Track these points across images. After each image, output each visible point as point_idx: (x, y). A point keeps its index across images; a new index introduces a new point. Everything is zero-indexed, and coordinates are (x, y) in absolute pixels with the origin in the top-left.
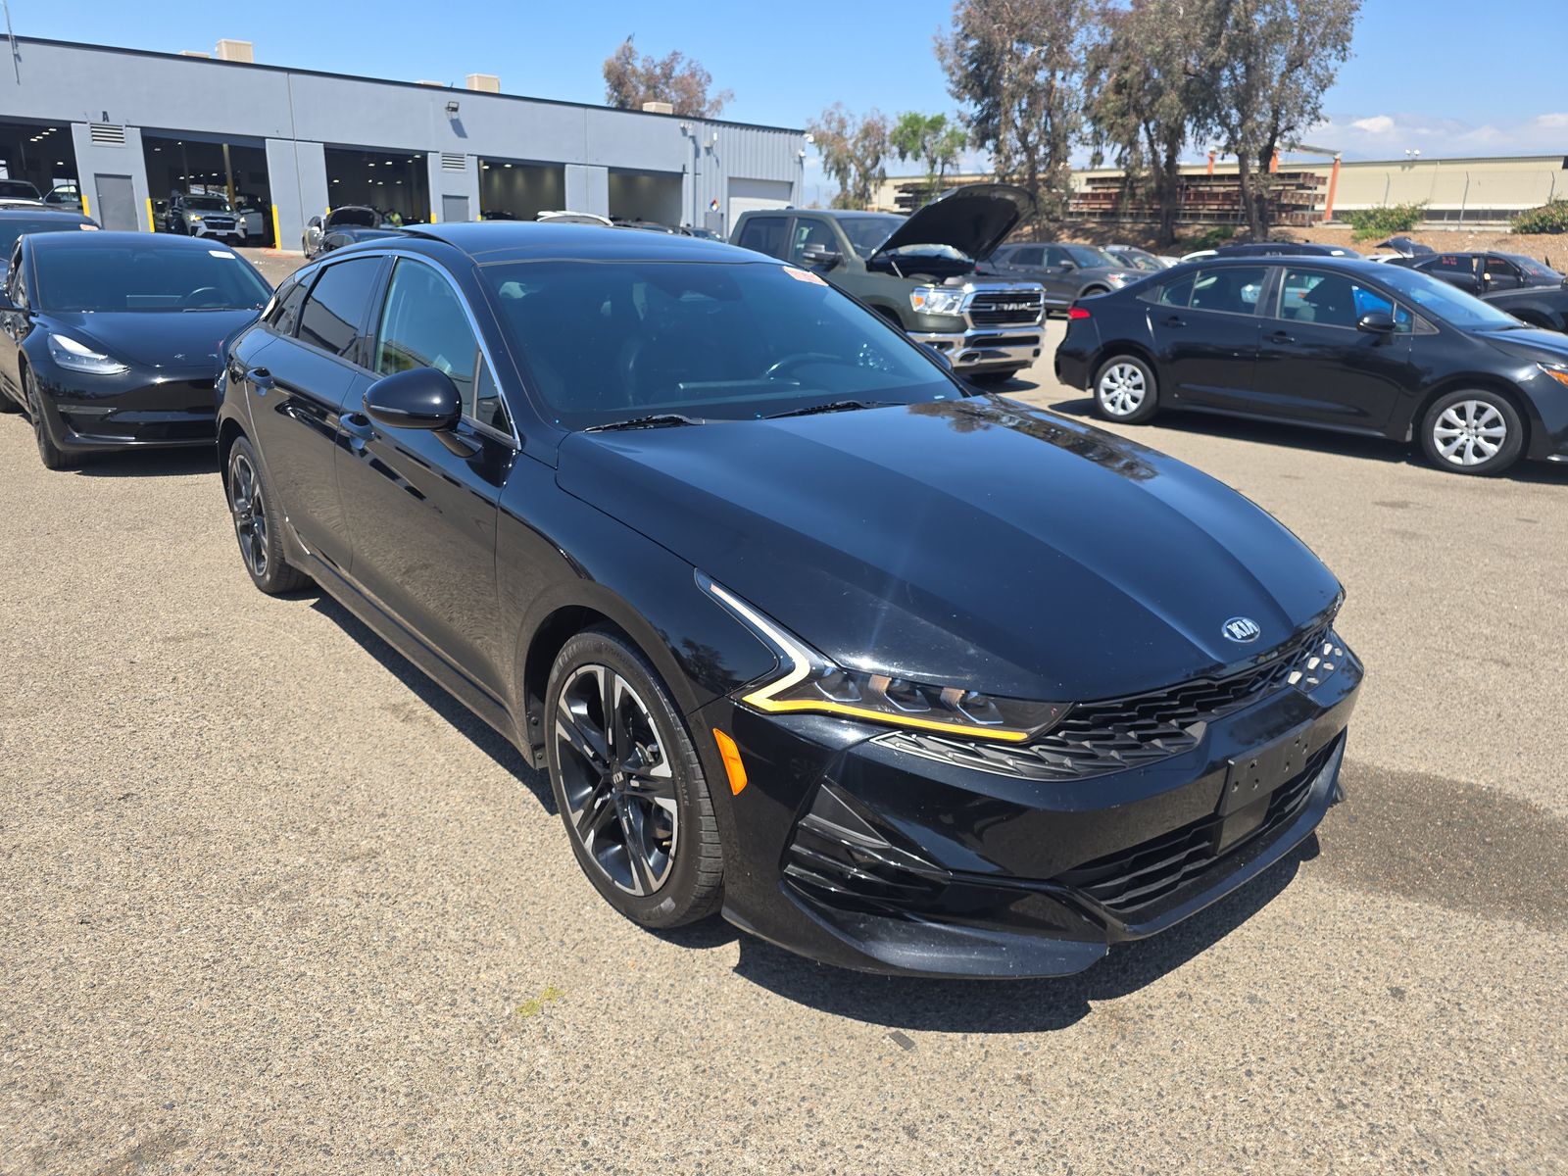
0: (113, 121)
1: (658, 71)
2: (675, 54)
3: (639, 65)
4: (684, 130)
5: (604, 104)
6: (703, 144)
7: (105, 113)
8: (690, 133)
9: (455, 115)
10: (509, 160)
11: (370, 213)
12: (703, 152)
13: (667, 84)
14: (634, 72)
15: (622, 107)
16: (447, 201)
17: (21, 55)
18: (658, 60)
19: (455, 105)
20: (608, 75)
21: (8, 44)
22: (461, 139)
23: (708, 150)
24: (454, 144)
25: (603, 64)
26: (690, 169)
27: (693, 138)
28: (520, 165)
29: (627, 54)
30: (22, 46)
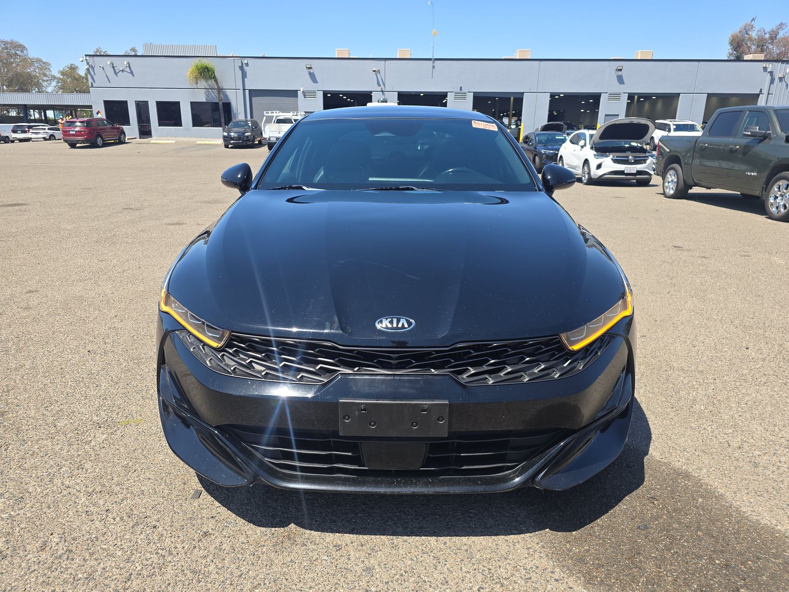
0: (463, 90)
1: (767, 36)
2: (782, 24)
3: (754, 34)
4: (765, 69)
5: (726, 58)
6: (777, 75)
7: (461, 87)
8: (769, 70)
9: (620, 73)
10: (654, 94)
11: (562, 125)
12: (777, 80)
13: (772, 43)
14: (750, 39)
15: (739, 59)
16: (607, 117)
17: (435, 66)
18: (768, 29)
19: (621, 68)
20: (731, 43)
21: (431, 62)
22: (621, 85)
23: (781, 79)
24: (617, 88)
25: (730, 36)
26: (765, 92)
27: (771, 73)
28: (660, 96)
29: (747, 29)
30: (436, 62)
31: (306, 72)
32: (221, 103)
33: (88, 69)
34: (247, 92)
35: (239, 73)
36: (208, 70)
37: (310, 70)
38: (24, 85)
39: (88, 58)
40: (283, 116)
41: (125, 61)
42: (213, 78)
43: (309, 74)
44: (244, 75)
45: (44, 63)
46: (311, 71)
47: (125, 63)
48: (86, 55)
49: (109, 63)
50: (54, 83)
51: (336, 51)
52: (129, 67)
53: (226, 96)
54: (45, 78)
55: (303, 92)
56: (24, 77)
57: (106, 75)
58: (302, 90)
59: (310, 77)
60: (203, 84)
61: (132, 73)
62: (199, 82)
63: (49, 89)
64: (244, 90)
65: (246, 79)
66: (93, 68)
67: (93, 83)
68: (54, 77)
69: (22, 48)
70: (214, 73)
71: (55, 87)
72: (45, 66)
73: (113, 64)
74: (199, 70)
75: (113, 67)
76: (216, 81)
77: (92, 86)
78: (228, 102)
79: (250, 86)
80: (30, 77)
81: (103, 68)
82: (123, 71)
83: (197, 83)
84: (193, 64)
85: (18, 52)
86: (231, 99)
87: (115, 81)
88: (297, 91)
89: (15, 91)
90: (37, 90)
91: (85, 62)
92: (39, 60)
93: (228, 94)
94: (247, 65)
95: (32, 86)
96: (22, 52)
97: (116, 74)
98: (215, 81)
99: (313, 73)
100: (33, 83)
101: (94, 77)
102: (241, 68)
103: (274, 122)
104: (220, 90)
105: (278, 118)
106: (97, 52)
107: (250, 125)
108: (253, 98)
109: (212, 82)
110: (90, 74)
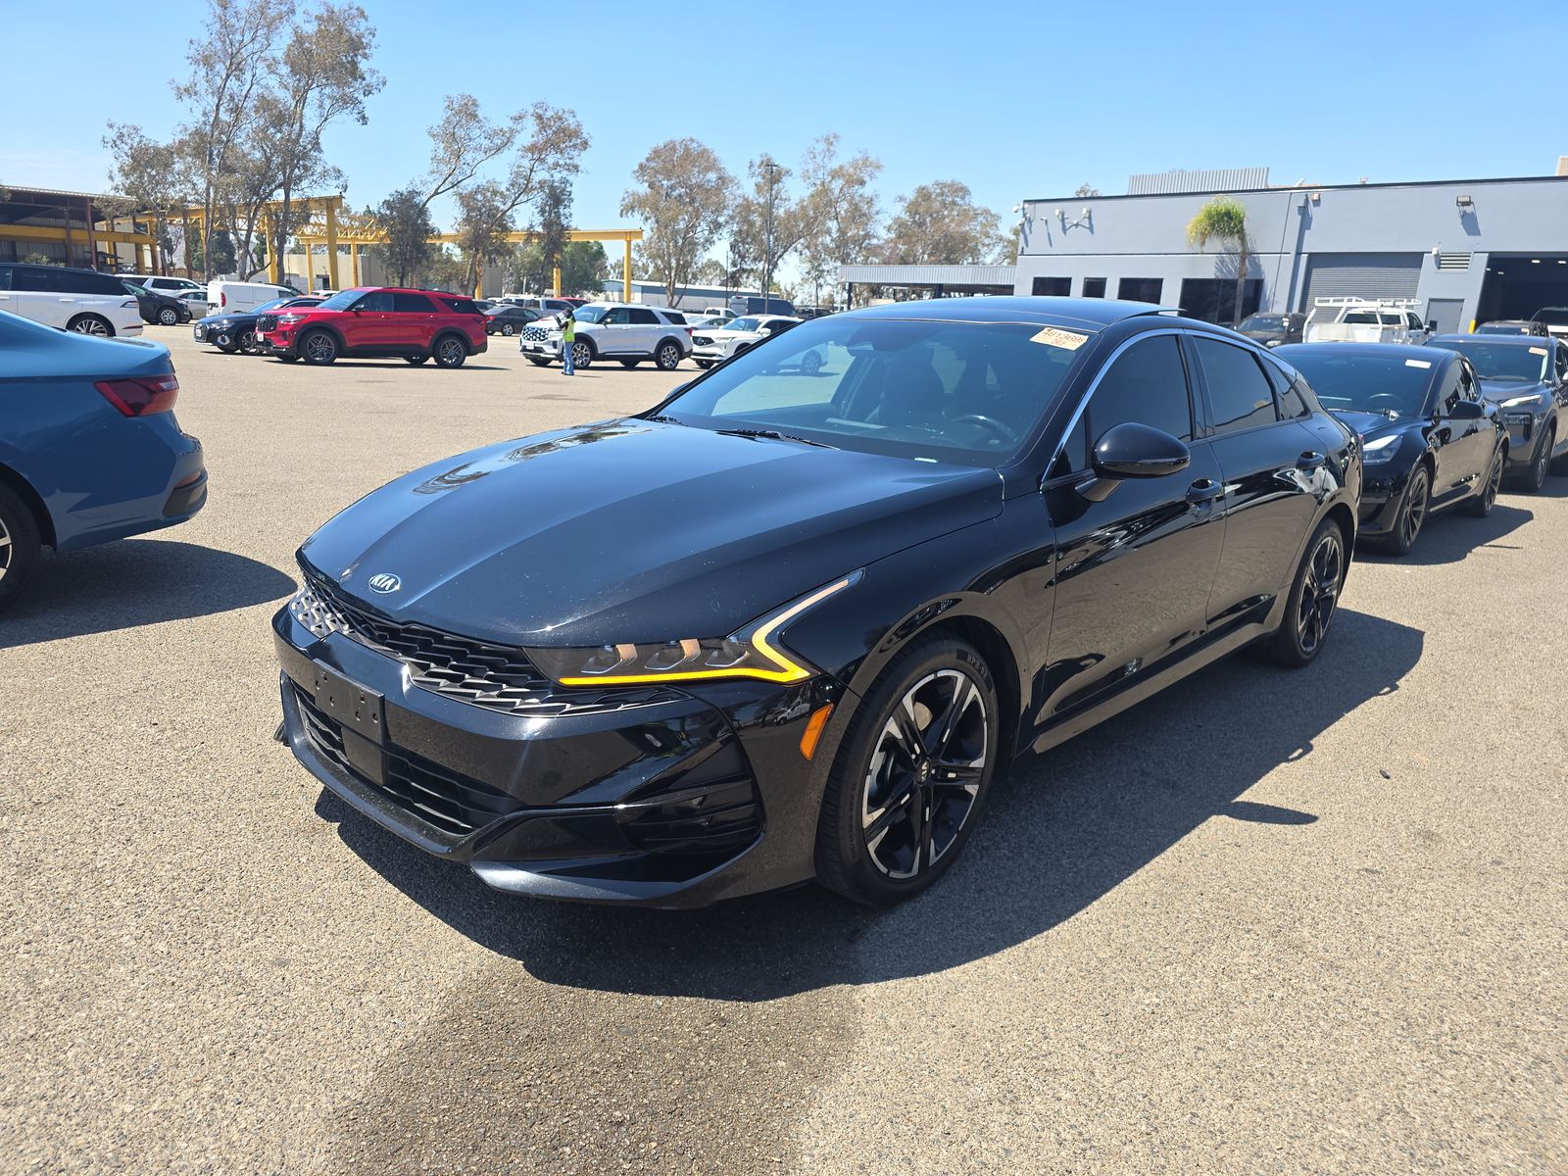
31: (1456, 211)
32: (1241, 281)
33: (1022, 225)
34: (1304, 258)
35: (1296, 219)
36: (1231, 218)
37: (1466, 208)
38: (954, 252)
39: (1026, 206)
40: (1362, 306)
41: (1084, 208)
42: (1238, 232)
43: (1462, 217)
44: (1306, 222)
45: (992, 215)
46: (1469, 209)
47: (1084, 211)
48: (1025, 201)
49: (1057, 212)
50: (998, 249)
51: (1559, 161)
52: (1090, 218)
53: (1257, 267)
54: (987, 241)
55: (1435, 255)
56: (954, 239)
57: (1049, 234)
58: (1434, 252)
59: (1462, 223)
60: (1216, 244)
61: (1091, 228)
62: (1207, 240)
63: (988, 259)
64: (1299, 254)
65: (1307, 232)
66: (1030, 221)
67: (1025, 248)
68: (1001, 239)
69: (963, 191)
70: (1241, 222)
71: (999, 254)
72: (991, 219)
73: (1063, 215)
74: (1210, 219)
75: (1063, 220)
76: (1243, 239)
77: (1022, 254)
78: (1258, 278)
79: (1314, 243)
80: (965, 238)
81: (1046, 221)
82: (1077, 225)
83: (1203, 243)
84: (1203, 207)
85: (956, 199)
86: (1266, 272)
87: (1060, 243)
88: (1423, 253)
89: (939, 262)
90: (970, 260)
91: (1021, 213)
92: (986, 212)
93: (1262, 262)
94: (1317, 203)
95: (964, 253)
96: (963, 198)
97: (1064, 230)
98: (1239, 238)
99: (1472, 213)
100: (966, 249)
101: (1029, 238)
102: (1304, 211)
103: (1339, 320)
104: (1246, 255)
105: (1350, 312)
106: (1081, 192)
107: (1286, 324)
108: (1315, 271)
109: (1233, 243)
110: (1024, 233)
